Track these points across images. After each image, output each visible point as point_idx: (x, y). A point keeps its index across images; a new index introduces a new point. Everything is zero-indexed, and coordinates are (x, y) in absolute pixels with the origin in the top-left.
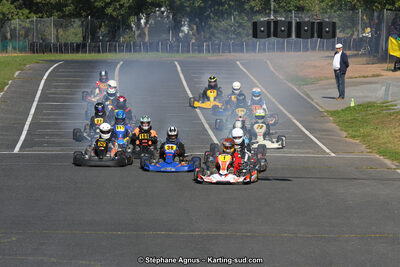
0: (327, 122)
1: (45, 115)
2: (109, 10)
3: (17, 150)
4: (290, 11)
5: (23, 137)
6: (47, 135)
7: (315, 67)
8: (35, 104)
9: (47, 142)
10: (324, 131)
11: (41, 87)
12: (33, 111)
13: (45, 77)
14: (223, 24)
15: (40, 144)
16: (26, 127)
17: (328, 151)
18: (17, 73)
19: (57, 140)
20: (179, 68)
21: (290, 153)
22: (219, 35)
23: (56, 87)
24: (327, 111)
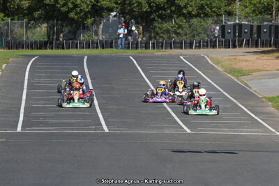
0: (267, 106)
1: (35, 100)
2: (72, 15)
3: (19, 129)
4: (221, 15)
5: (21, 119)
6: (41, 117)
7: (246, 61)
8: (25, 91)
9: (42, 123)
10: (266, 113)
11: (26, 78)
12: (24, 97)
13: (28, 69)
14: (166, 25)
15: (38, 124)
16: (22, 110)
17: (273, 130)
18: (4, 66)
19: (50, 121)
20: (135, 62)
21: (243, 132)
22: (162, 35)
23: (39, 77)
24: (265, 98)
